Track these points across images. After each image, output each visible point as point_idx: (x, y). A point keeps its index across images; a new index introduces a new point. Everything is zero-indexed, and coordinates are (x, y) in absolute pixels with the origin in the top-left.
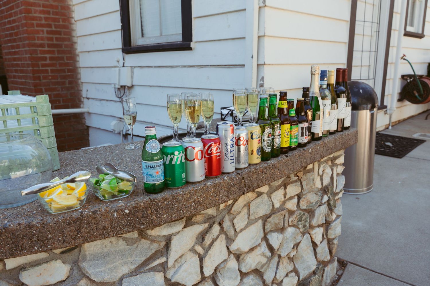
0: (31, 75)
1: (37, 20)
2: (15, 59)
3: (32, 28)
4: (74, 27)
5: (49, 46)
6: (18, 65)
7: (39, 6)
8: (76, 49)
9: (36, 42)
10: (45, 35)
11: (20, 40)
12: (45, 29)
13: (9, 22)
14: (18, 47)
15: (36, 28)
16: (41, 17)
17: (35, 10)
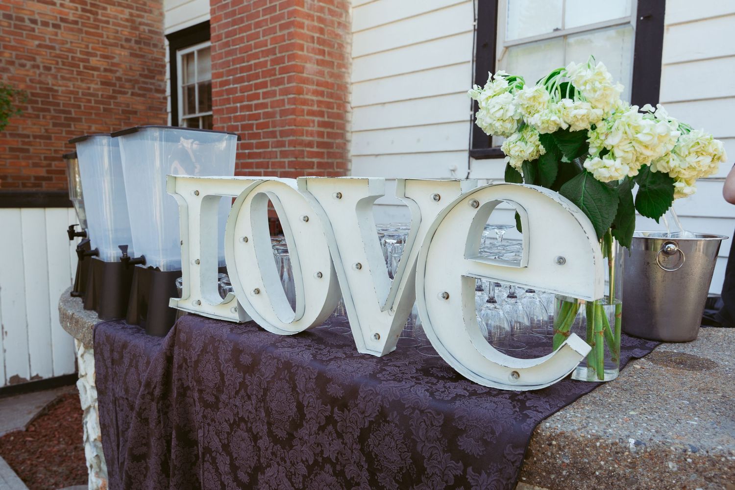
1: (308, 105)
3: (302, 117)
4: (349, 116)
7: (313, 83)
8: (349, 151)
9: (305, 138)
10: (316, 129)
12: (316, 119)
15: (307, 117)
16: (313, 101)
17: (307, 88)
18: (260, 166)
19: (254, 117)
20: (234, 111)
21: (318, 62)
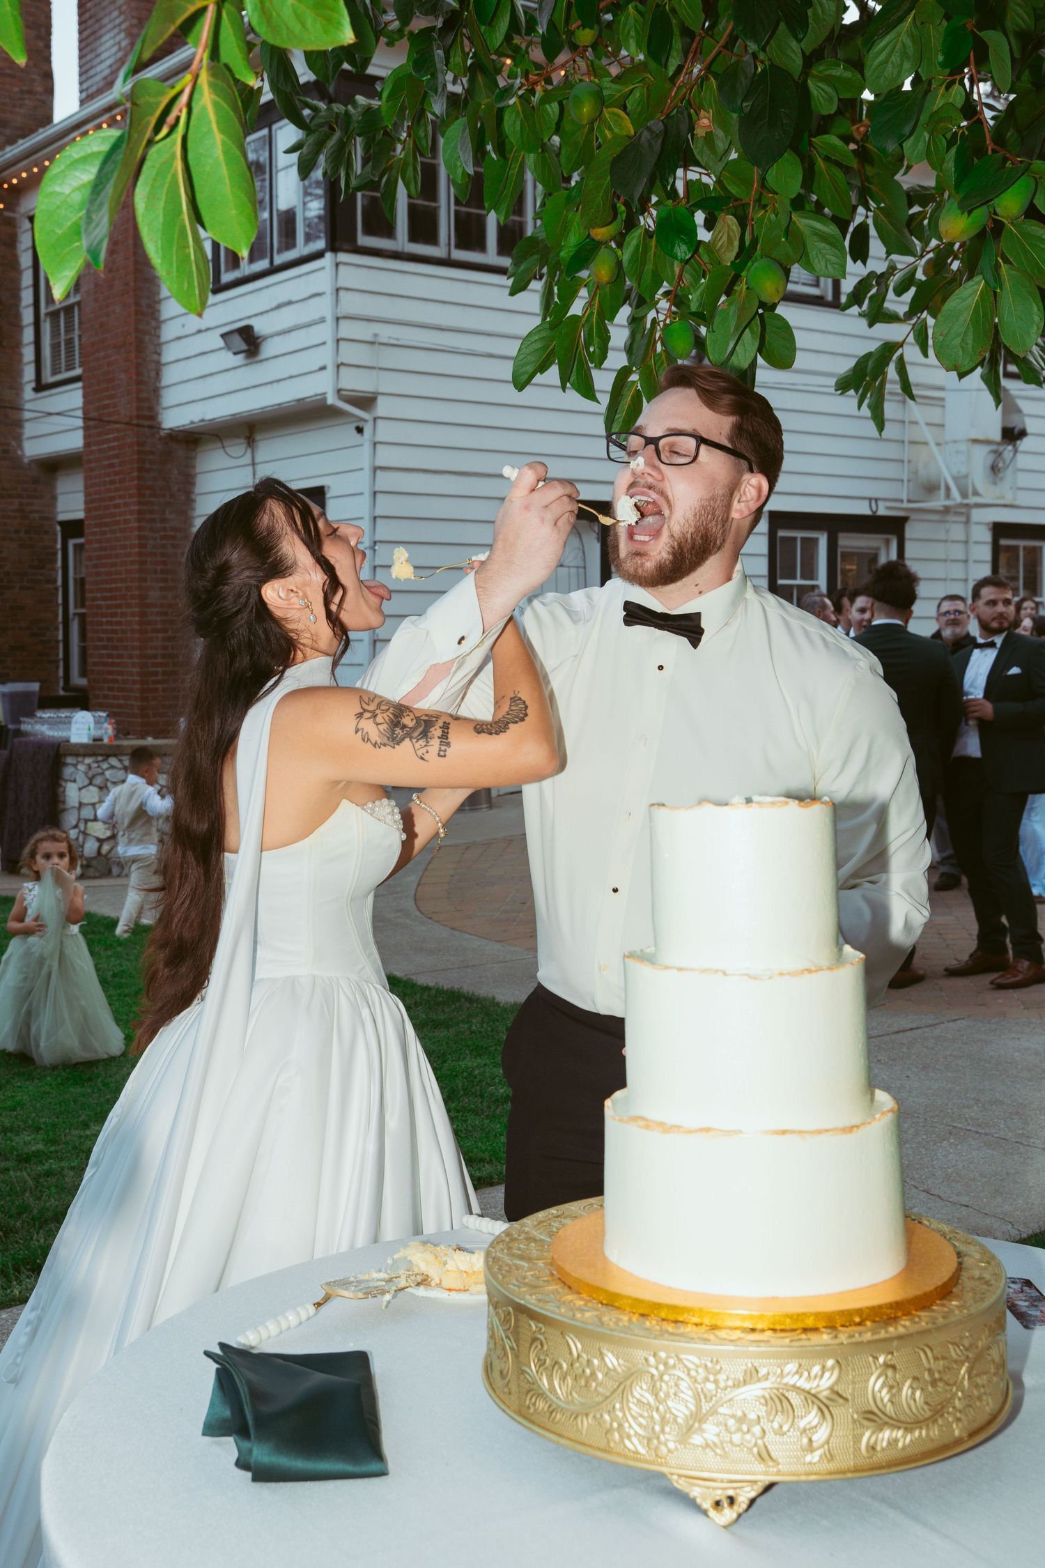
0: (138, 695)
1: (152, 625)
2: (110, 673)
3: (146, 635)
5: (164, 656)
6: (114, 681)
9: (149, 652)
10: (160, 643)
11: (126, 648)
12: (160, 635)
13: (109, 623)
14: (120, 656)
15: (151, 635)
16: (156, 620)
17: (151, 611)
18: (119, 673)
19: (114, 632)
20: (101, 623)
21: (161, 589)
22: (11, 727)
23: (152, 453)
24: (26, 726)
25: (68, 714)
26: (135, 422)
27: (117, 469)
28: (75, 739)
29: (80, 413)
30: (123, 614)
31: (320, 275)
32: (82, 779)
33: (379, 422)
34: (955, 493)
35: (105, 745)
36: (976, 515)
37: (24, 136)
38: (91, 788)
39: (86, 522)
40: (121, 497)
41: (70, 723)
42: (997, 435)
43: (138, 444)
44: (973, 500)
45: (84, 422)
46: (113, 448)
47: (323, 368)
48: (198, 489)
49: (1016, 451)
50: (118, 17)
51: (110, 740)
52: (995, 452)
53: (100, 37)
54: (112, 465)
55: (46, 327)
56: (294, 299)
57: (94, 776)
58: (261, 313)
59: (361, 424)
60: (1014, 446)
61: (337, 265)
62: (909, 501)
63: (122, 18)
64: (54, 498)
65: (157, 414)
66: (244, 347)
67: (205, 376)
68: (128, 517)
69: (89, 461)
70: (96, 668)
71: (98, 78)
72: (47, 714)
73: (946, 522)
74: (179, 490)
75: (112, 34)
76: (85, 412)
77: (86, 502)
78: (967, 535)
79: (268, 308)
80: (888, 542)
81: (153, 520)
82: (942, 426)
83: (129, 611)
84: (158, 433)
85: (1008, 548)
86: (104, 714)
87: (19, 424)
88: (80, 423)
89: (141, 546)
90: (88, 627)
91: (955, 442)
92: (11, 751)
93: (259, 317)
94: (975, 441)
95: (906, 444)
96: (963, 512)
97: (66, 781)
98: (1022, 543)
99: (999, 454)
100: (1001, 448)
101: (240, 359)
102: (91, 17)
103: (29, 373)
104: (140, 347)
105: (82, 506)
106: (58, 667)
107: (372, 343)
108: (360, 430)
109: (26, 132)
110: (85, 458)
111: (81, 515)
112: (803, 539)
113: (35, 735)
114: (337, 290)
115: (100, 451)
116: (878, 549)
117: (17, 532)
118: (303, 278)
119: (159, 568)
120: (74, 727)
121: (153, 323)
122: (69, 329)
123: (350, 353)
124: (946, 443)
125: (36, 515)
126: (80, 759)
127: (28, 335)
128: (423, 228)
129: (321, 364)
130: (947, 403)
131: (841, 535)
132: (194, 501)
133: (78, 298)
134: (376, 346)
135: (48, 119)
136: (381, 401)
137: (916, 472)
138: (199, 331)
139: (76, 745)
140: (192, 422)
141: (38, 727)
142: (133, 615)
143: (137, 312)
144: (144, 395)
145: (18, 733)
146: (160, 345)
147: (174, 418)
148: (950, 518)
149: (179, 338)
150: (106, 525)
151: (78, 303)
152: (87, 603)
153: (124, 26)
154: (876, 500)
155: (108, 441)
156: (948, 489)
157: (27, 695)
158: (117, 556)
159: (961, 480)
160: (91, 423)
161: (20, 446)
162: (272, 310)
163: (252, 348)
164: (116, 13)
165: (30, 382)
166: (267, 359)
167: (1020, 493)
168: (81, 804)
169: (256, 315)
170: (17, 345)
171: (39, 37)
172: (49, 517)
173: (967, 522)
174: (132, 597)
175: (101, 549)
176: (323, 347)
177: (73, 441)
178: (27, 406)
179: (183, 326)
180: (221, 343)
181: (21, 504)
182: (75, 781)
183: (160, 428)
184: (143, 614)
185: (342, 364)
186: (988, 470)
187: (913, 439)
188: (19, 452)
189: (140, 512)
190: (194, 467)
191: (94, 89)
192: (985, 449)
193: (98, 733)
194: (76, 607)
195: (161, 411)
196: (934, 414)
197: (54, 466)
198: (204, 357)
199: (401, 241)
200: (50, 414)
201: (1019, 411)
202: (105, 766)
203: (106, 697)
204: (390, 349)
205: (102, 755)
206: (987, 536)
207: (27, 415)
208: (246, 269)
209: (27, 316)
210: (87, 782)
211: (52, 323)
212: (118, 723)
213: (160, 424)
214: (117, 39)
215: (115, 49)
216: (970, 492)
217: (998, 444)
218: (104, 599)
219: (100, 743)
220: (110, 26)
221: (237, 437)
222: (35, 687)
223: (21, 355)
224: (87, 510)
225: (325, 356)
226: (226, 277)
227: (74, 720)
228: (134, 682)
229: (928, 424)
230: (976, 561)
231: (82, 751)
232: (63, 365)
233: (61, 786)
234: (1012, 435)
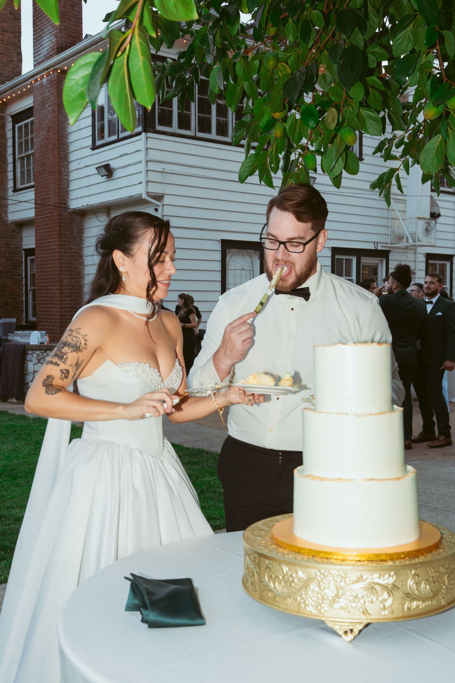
0: (59, 324)
2: (46, 315)
5: (70, 308)
6: (48, 318)
9: (64, 306)
10: (68, 302)
11: (53, 304)
12: (68, 299)
13: (46, 293)
14: (51, 308)
16: (67, 292)
18: (50, 315)
19: (49, 297)
20: (42, 293)
21: (69, 278)
22: (3, 337)
23: (65, 219)
24: (9, 338)
25: (29, 332)
26: (58, 205)
27: (50, 226)
28: (31, 343)
29: (33, 201)
30: (52, 289)
31: (140, 142)
32: (35, 361)
33: (165, 206)
34: (410, 240)
35: (45, 345)
36: (419, 250)
37: (9, 81)
38: (39, 364)
39: (36, 249)
40: (51, 238)
41: (30, 336)
42: (428, 216)
43: (59, 215)
44: (418, 243)
45: (35, 205)
46: (48, 217)
47: (141, 183)
48: (85, 236)
49: (436, 223)
50: (51, 28)
51: (48, 344)
52: (427, 223)
53: (43, 37)
54: (47, 224)
55: (18, 164)
56: (128, 153)
57: (40, 359)
58: (114, 159)
59: (157, 207)
60: (435, 221)
61: (147, 138)
62: (391, 244)
63: (53, 29)
64: (21, 239)
65: (67, 202)
66: (106, 173)
67: (89, 186)
68: (55, 247)
69: (38, 223)
70: (40, 313)
71: (42, 55)
72: (19, 332)
73: (407, 253)
74: (77, 235)
75: (48, 36)
76: (35, 201)
77: (36, 240)
78: (415, 258)
79: (117, 156)
80: (382, 261)
81: (65, 249)
82: (405, 212)
83: (55, 288)
84: (68, 210)
85: (433, 264)
86: (44, 332)
87: (6, 206)
88: (33, 206)
89: (60, 260)
90: (37, 295)
91: (410, 218)
92: (3, 349)
93: (113, 161)
94: (419, 218)
95: (390, 219)
96: (414, 248)
97: (28, 361)
98: (438, 262)
99: (429, 224)
100: (430, 222)
101: (104, 179)
102: (39, 29)
103: (11, 184)
104: (60, 173)
105: (34, 242)
106: (23, 313)
107: (162, 172)
108: (156, 210)
109: (10, 79)
110: (35, 221)
111: (33, 246)
112: (346, 259)
113: (14, 341)
114: (147, 149)
115: (42, 218)
116: (378, 264)
117: (5, 253)
118: (132, 144)
119: (68, 269)
120: (31, 338)
121: (66, 163)
122: (29, 165)
123: (152, 176)
124: (407, 219)
125: (14, 246)
126: (34, 352)
127: (10, 167)
128: (184, 123)
129: (140, 181)
130: (407, 202)
131: (362, 258)
132: (83, 240)
133: (33, 151)
134: (164, 174)
135: (19, 73)
136: (165, 197)
137: (394, 231)
138: (86, 166)
139: (32, 345)
140: (83, 206)
141: (15, 338)
142: (57, 290)
143: (59, 158)
144: (62, 194)
145: (7, 340)
146: (69, 172)
147: (75, 204)
148: (408, 251)
149: (77, 169)
150: (44, 250)
151: (33, 154)
152: (36, 284)
153: (53, 33)
154: (377, 243)
155: (46, 214)
156: (407, 238)
157: (10, 324)
158: (49, 264)
159: (413, 235)
160: (38, 206)
161: (6, 216)
162: (119, 157)
163: (109, 174)
164: (50, 27)
165: (11, 188)
166: (116, 179)
167: (438, 241)
168: (34, 371)
169: (111, 160)
170: (5, 172)
171: (15, 37)
172: (19, 247)
173: (415, 253)
174: (56, 282)
175: (43, 261)
176: (140, 174)
177: (31, 214)
178: (10, 198)
179: (79, 164)
180: (96, 172)
181: (7, 241)
182: (32, 361)
183: (69, 208)
184: (61, 289)
185: (149, 181)
186: (425, 231)
187: (392, 217)
188: (6, 219)
189: (60, 245)
190: (83, 226)
191: (40, 60)
192: (424, 222)
193: (42, 340)
194: (31, 286)
195: (69, 201)
196: (401, 206)
197: (21, 225)
198: (88, 177)
199: (175, 128)
200: (21, 202)
201: (438, 206)
202: (45, 354)
203: (44, 325)
204: (170, 175)
205: (44, 350)
206: (424, 259)
207: (10, 202)
208: (107, 139)
209: (10, 159)
210: (37, 361)
211: (21, 162)
212: (50, 337)
213: (69, 206)
214: (51, 38)
215: (49, 43)
216: (417, 240)
217: (429, 219)
218: (44, 283)
219: (43, 344)
220: (47, 33)
221: (103, 213)
222: (14, 320)
223: (7, 176)
224: (36, 244)
225: (142, 177)
226: (98, 143)
227: (32, 335)
228: (57, 319)
229: (399, 211)
230: (418, 270)
231: (35, 348)
232: (26, 181)
233: (26, 363)
234: (435, 216)
